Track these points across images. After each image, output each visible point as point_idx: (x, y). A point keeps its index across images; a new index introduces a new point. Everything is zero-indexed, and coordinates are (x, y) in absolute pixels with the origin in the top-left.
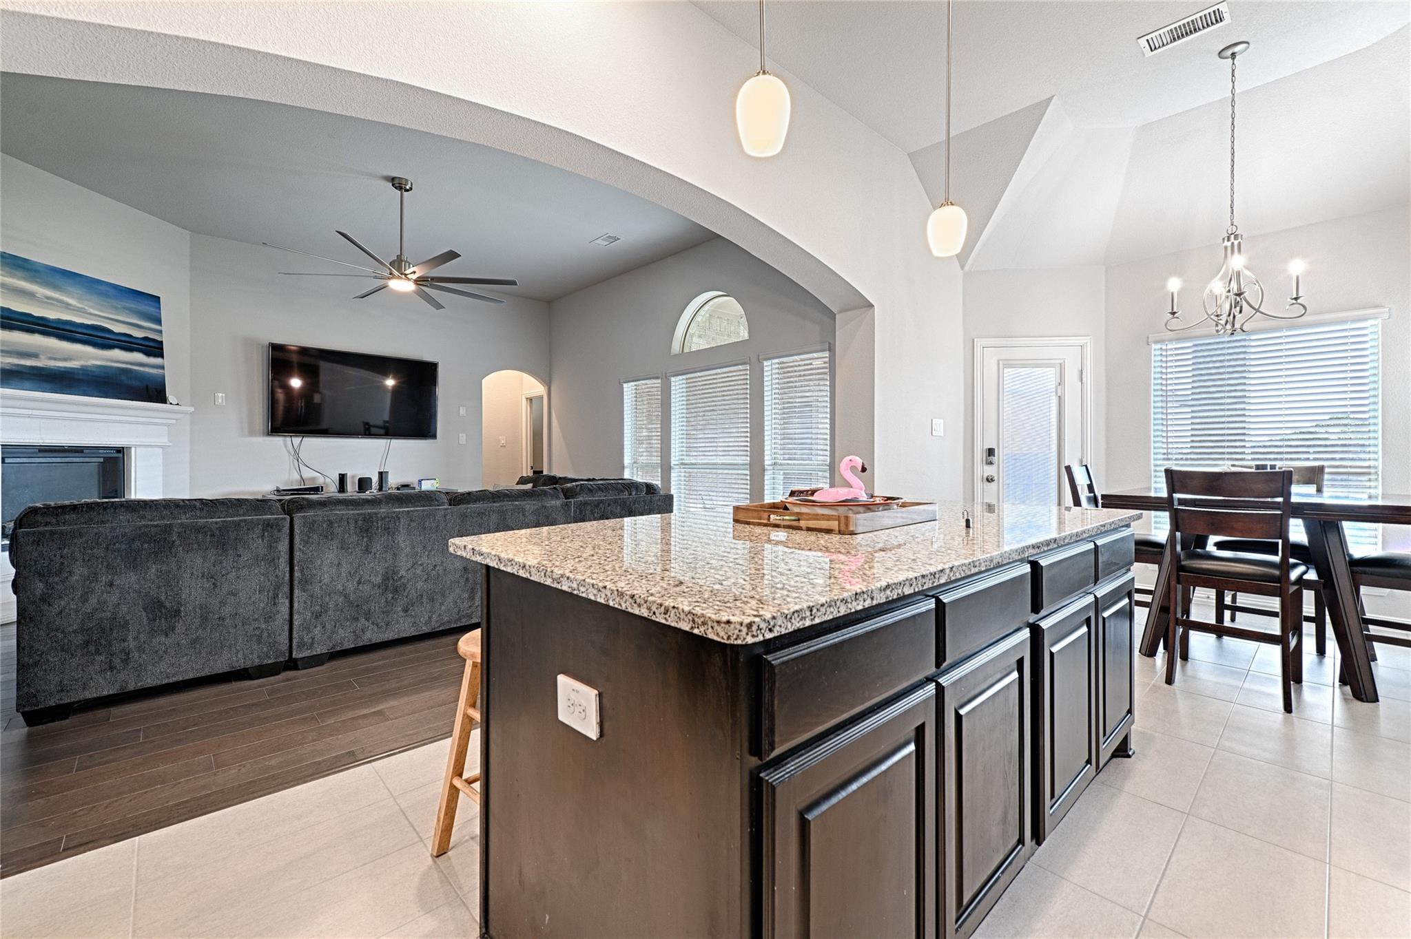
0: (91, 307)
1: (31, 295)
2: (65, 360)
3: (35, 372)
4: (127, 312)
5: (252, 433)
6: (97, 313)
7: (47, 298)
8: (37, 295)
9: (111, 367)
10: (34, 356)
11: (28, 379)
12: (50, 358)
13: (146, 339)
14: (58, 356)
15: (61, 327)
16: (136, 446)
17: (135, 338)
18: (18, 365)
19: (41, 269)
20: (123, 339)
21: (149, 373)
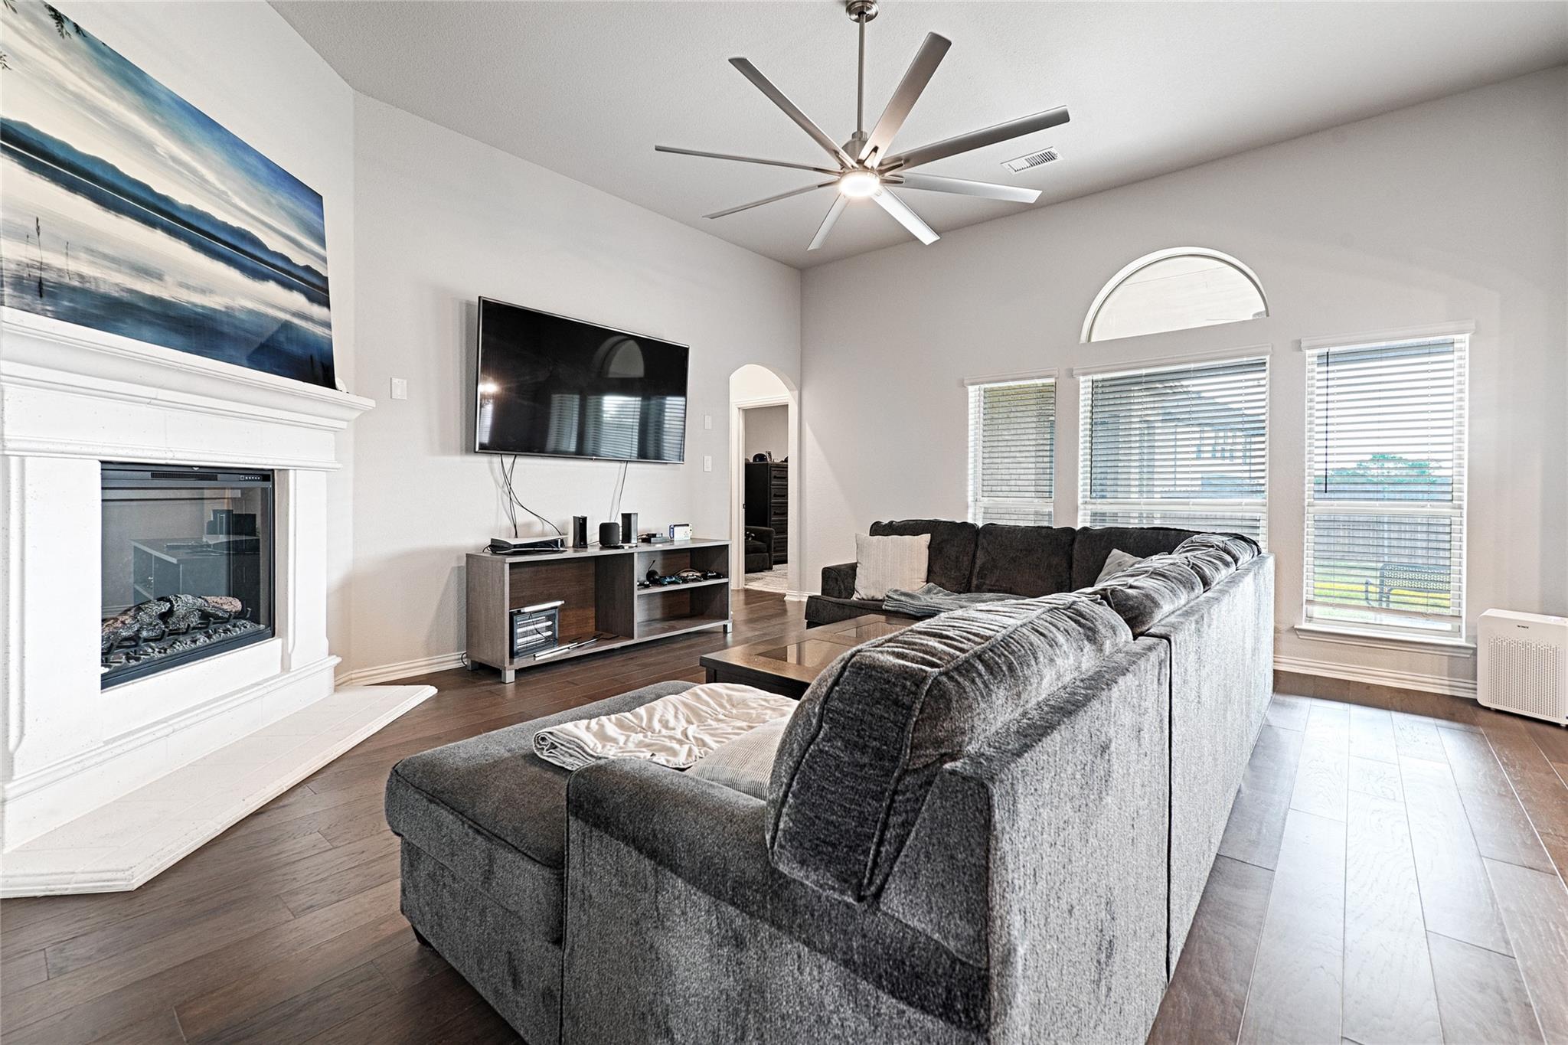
0: (236, 193)
1: (147, 146)
2: (203, 291)
3: (158, 309)
4: (282, 213)
5: (445, 450)
6: (243, 205)
7: (174, 159)
8: (158, 150)
9: (266, 316)
10: (155, 275)
11: (150, 323)
12: (182, 285)
13: (307, 269)
14: (191, 282)
15: (195, 223)
16: (296, 468)
17: (295, 265)
18: (130, 291)
19: (163, 97)
20: (280, 263)
21: (314, 334)
